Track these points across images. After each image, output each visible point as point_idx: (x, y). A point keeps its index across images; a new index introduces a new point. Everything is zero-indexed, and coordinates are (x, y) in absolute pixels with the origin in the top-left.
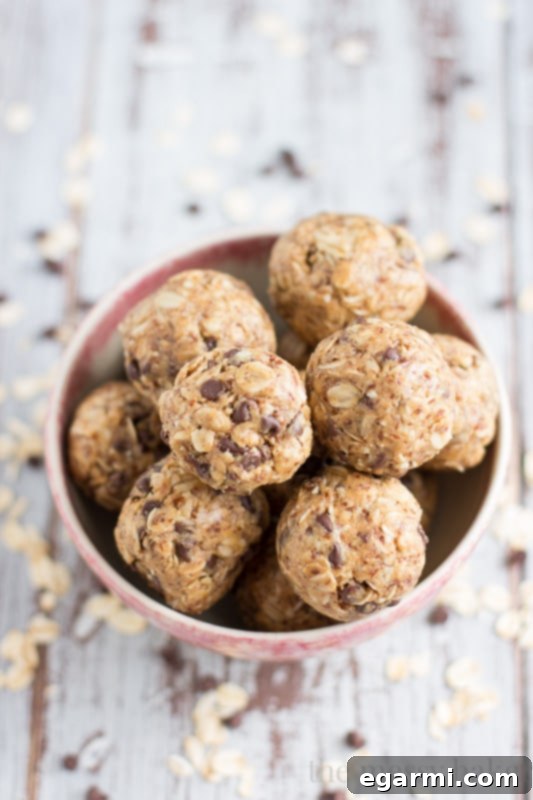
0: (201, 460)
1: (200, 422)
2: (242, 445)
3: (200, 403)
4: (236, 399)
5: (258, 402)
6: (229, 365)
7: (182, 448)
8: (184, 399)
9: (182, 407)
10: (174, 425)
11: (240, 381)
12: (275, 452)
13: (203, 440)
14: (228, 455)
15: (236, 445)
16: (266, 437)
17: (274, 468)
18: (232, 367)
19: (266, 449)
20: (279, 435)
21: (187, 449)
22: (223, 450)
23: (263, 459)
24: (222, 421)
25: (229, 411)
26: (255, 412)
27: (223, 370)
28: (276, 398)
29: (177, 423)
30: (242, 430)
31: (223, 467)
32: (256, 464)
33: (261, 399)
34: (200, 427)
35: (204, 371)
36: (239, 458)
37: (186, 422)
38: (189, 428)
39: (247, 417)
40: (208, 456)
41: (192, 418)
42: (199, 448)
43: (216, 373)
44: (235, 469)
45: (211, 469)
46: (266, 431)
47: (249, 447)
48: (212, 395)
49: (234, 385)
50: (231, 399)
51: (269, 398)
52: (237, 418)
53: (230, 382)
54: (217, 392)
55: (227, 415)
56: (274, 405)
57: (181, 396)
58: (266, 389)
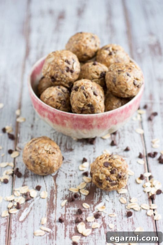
0: (100, 181)
1: (102, 172)
3: (103, 167)
4: (112, 168)
5: (118, 169)
6: (111, 159)
7: (96, 178)
9: (98, 167)
10: (95, 171)
11: (114, 163)
12: (119, 183)
13: (102, 177)
15: (110, 179)
16: (118, 179)
17: (118, 187)
18: (112, 159)
19: (117, 181)
20: (121, 179)
22: (107, 180)
23: (116, 184)
25: (110, 170)
26: (117, 172)
27: (109, 160)
28: (122, 169)
30: (113, 176)
31: (106, 184)
32: (114, 185)
33: (119, 169)
34: (102, 173)
35: (104, 159)
36: (111, 183)
37: (99, 171)
38: (99, 173)
39: (114, 173)
40: (103, 181)
43: (107, 160)
44: (109, 185)
45: (103, 184)
46: (118, 177)
47: (113, 180)
48: (107, 166)
49: (112, 164)
50: (111, 167)
51: (121, 169)
52: (112, 173)
55: (109, 171)
56: (121, 171)
57: (98, 164)
58: (120, 167)
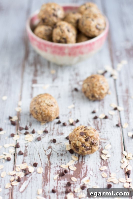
0: (77, 147)
1: (79, 140)
2: (86, 146)
3: (79, 136)
4: (87, 136)
5: (91, 138)
6: (86, 129)
7: (74, 144)
8: (76, 135)
9: (75, 136)
10: (73, 139)
11: (88, 133)
12: (92, 148)
13: (79, 143)
14: (83, 147)
15: (85, 145)
16: (91, 145)
17: (91, 151)
18: (86, 130)
19: (91, 147)
20: (94, 145)
21: (75, 144)
22: (83, 146)
23: (90, 149)
24: (83, 140)
25: (85, 139)
26: (90, 140)
27: (84, 130)
29: (74, 139)
30: (87, 143)
31: (82, 150)
32: (88, 150)
35: (80, 130)
36: (86, 148)
37: (76, 139)
38: (76, 141)
39: (88, 140)
40: (79, 147)
41: (77, 139)
42: (77, 145)
43: (83, 130)
44: (84, 150)
45: (79, 149)
46: (92, 144)
47: (88, 146)
48: (82, 135)
49: (86, 134)
50: (86, 136)
53: (86, 133)
54: (83, 134)
55: (84, 139)
56: (94, 139)
57: (75, 134)
58: (93, 136)
